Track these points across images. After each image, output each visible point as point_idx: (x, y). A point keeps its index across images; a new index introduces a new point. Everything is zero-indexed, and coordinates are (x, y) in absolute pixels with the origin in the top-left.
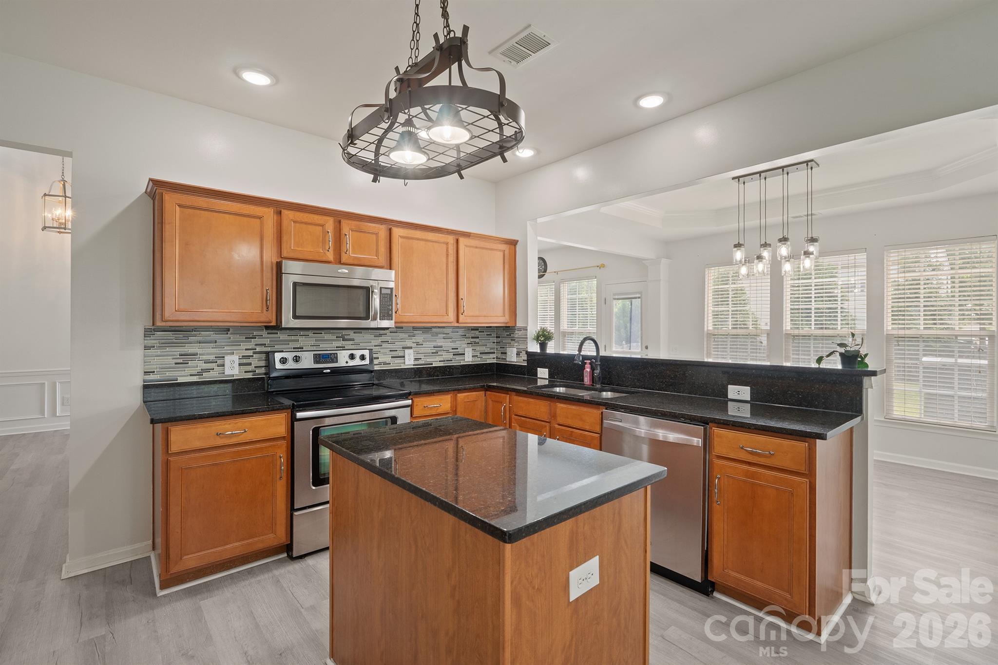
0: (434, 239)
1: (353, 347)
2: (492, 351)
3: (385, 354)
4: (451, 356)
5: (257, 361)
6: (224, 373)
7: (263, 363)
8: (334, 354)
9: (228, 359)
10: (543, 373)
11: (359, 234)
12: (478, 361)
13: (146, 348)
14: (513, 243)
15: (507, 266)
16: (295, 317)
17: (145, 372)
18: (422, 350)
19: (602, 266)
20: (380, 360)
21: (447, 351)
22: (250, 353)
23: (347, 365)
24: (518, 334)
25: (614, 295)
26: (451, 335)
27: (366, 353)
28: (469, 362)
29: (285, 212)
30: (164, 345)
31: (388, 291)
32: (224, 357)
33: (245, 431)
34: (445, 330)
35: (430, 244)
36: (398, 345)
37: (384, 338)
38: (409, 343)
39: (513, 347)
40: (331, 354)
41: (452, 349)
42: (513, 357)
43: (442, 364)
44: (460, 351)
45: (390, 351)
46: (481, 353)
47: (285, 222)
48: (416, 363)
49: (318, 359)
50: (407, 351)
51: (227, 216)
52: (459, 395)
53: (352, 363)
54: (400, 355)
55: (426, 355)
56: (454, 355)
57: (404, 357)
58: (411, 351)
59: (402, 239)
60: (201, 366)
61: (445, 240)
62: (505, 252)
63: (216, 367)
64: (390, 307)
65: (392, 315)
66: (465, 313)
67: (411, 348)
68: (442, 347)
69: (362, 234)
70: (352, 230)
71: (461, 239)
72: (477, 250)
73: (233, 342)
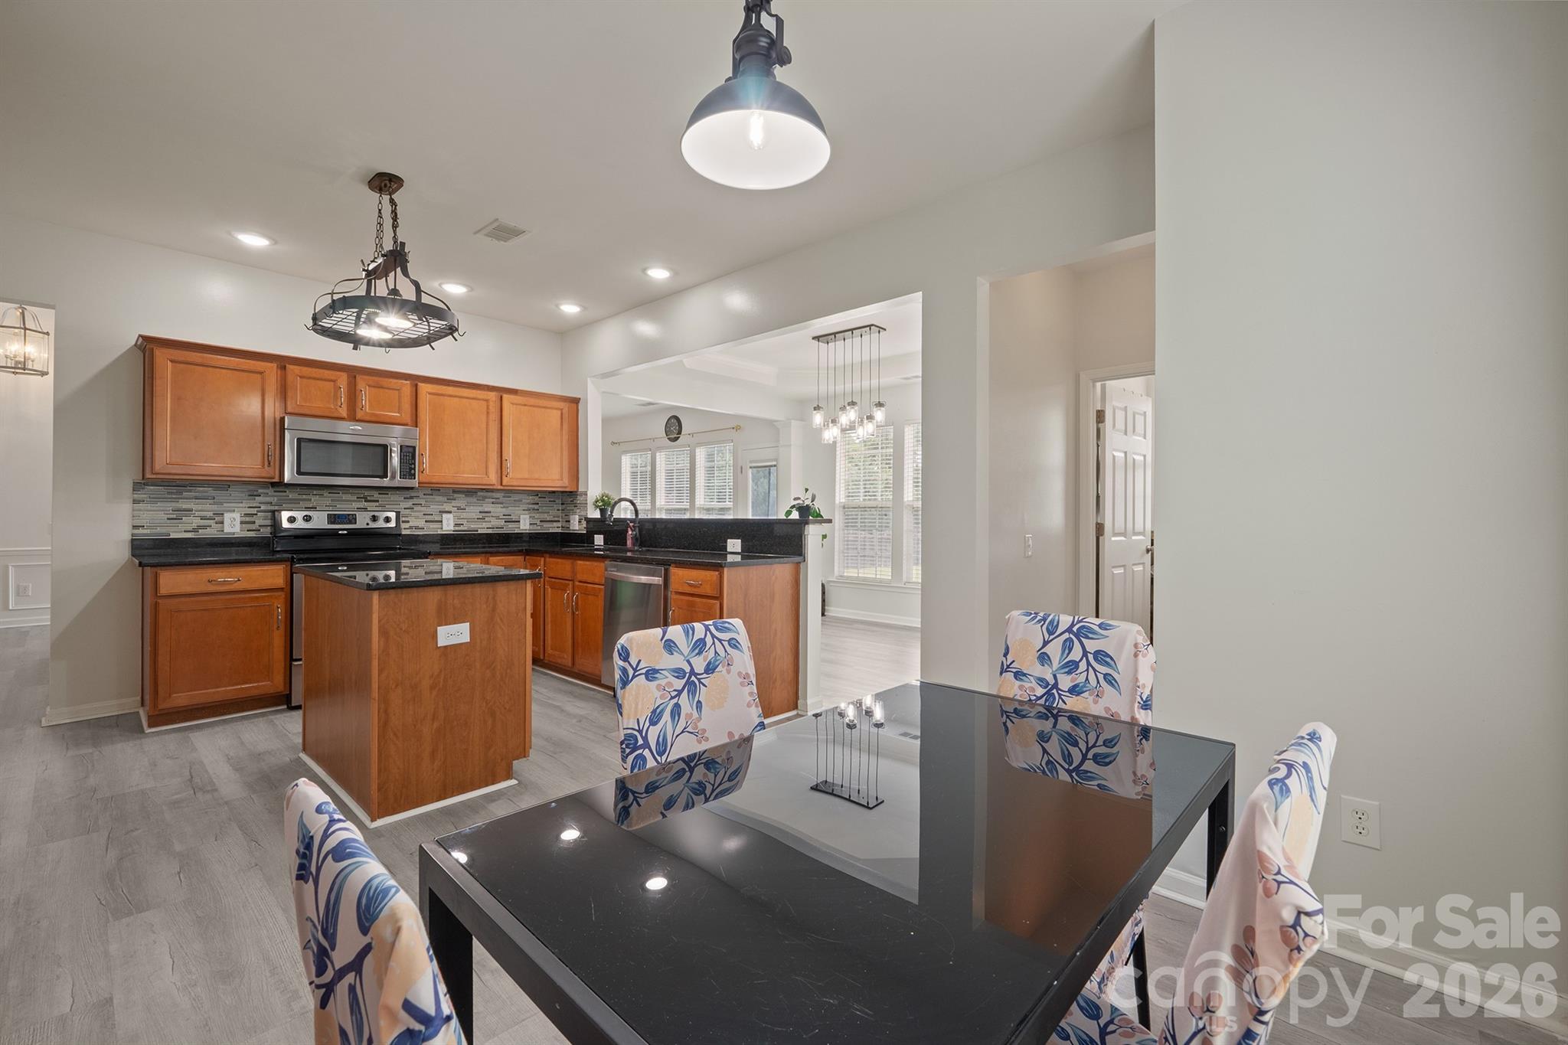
0: (471, 396)
1: (377, 509)
2: (556, 519)
3: (417, 517)
4: (502, 523)
5: (261, 520)
6: (223, 531)
7: (268, 522)
8: (353, 515)
9: (227, 516)
10: (599, 540)
11: (376, 390)
12: (538, 529)
13: (135, 502)
14: (576, 401)
15: (565, 426)
16: (299, 473)
17: (134, 526)
18: (464, 515)
19: (737, 428)
20: (411, 524)
21: (498, 518)
22: (254, 511)
23: (368, 527)
24: (580, 499)
25: (751, 462)
26: (502, 499)
27: (392, 515)
28: (526, 530)
29: (289, 367)
30: (154, 500)
31: (410, 449)
32: (223, 514)
33: (239, 580)
34: (495, 495)
35: (465, 400)
36: (434, 508)
37: (415, 501)
38: (447, 507)
39: (575, 513)
40: (349, 515)
41: (504, 515)
42: (576, 526)
43: (490, 531)
44: (514, 518)
45: (424, 514)
46: (541, 521)
47: (290, 378)
48: (457, 528)
49: (332, 519)
50: (444, 515)
51: (223, 370)
53: (373, 525)
54: (436, 520)
55: (469, 520)
56: (505, 522)
57: (441, 522)
58: (450, 516)
59: (431, 396)
60: (197, 522)
61: (485, 397)
62: (564, 411)
63: (213, 525)
64: (413, 466)
65: (415, 474)
66: (511, 475)
67: (450, 512)
68: (490, 512)
69: (381, 390)
70: (369, 386)
71: (505, 396)
72: (526, 408)
73: (234, 499)
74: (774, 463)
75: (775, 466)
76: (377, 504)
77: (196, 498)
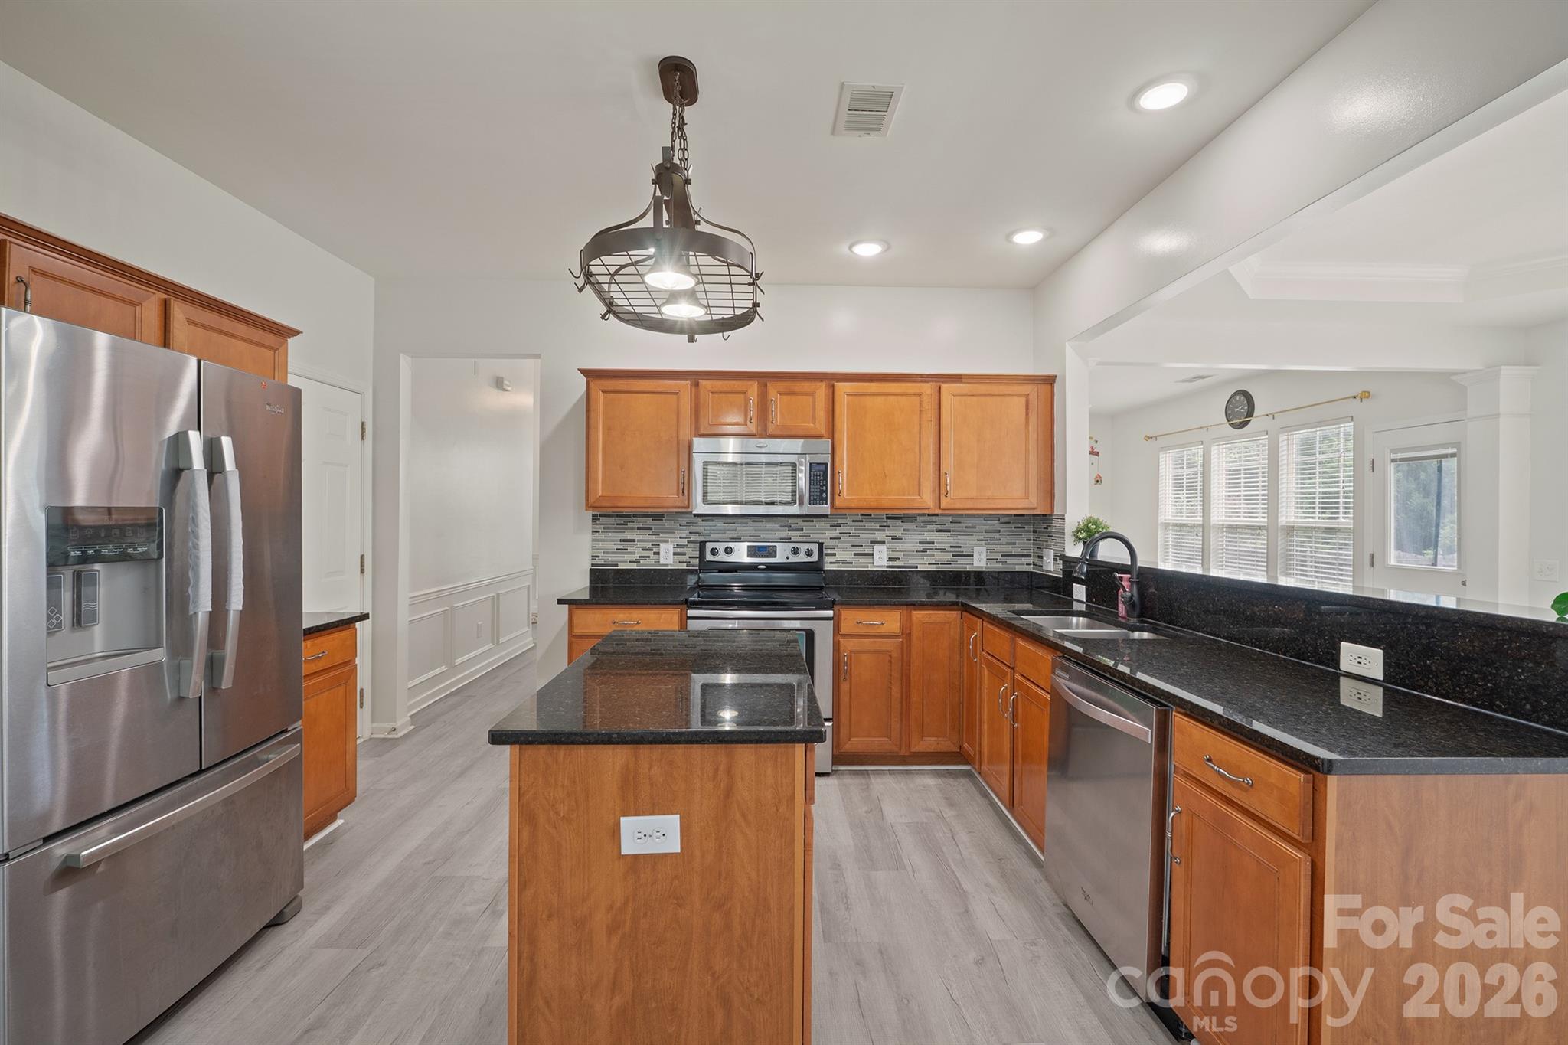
0: (899, 391)
1: (801, 539)
2: (1025, 552)
3: (845, 550)
4: (949, 557)
5: (692, 551)
6: (659, 562)
7: (697, 554)
8: (773, 546)
9: (663, 546)
10: (1079, 592)
11: (789, 397)
12: (997, 567)
13: (595, 532)
14: (1050, 380)
15: (1033, 419)
16: (705, 501)
17: (592, 557)
18: (899, 546)
19: (1364, 396)
20: (838, 557)
21: (943, 550)
22: (685, 541)
23: (788, 561)
24: (1056, 525)
25: (1394, 451)
26: (948, 525)
27: (815, 548)
28: (982, 567)
29: (702, 382)
30: (607, 529)
31: (822, 468)
32: (659, 545)
33: (638, 623)
34: (938, 519)
35: (892, 398)
36: (864, 538)
37: (843, 529)
38: (879, 536)
39: (1049, 546)
40: (769, 547)
41: (951, 547)
42: (1051, 567)
43: (933, 568)
44: (965, 550)
45: (853, 546)
46: (1002, 556)
47: (702, 393)
48: (891, 564)
49: (753, 552)
50: (877, 547)
51: (645, 395)
52: (914, 612)
53: (793, 559)
54: (866, 552)
55: (907, 554)
56: (953, 556)
57: (872, 554)
58: (883, 548)
59: (850, 397)
60: (639, 553)
61: (917, 391)
62: (1031, 397)
63: (652, 555)
64: (824, 488)
65: (827, 497)
66: (952, 494)
67: (883, 543)
68: (933, 543)
69: (794, 397)
70: (780, 394)
71: (944, 386)
72: (975, 399)
73: (667, 529)
74: (1454, 451)
75: (1453, 455)
76: (801, 533)
77: (639, 528)
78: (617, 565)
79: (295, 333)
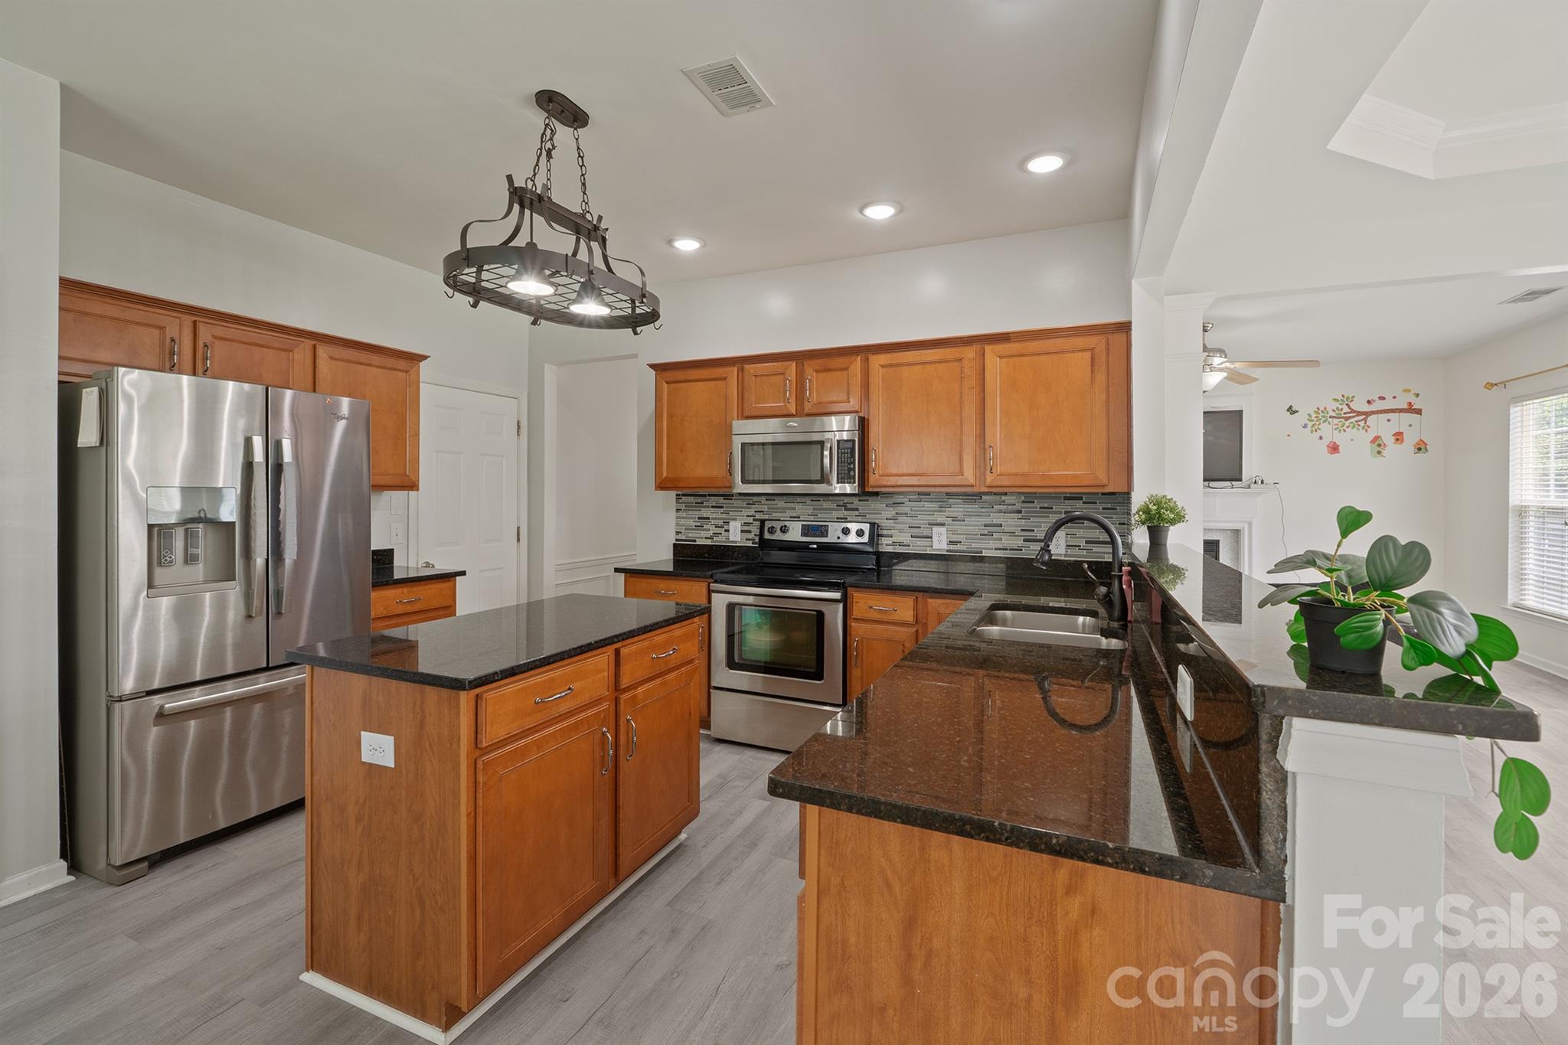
0: (939, 358)
1: (854, 519)
3: (901, 531)
4: (1020, 543)
5: (755, 529)
6: (729, 539)
8: (826, 526)
9: (732, 523)
11: (825, 374)
12: (1078, 555)
13: (678, 510)
14: (1124, 329)
15: (1100, 378)
16: (744, 481)
17: (676, 533)
18: (962, 529)
20: (894, 539)
21: (1012, 534)
22: (749, 520)
23: (837, 541)
26: (1020, 507)
27: (866, 527)
28: (1059, 555)
29: (748, 367)
30: (689, 507)
31: (850, 445)
32: (729, 523)
33: (675, 594)
34: (1007, 499)
35: (930, 367)
36: (922, 520)
37: (901, 509)
38: (940, 518)
40: (822, 526)
41: (1022, 530)
43: (999, 554)
44: (1038, 535)
45: (909, 527)
47: (748, 377)
48: (952, 547)
49: (806, 531)
50: (935, 529)
53: (842, 539)
54: (924, 534)
55: (969, 537)
56: (1025, 540)
57: (931, 537)
58: (943, 530)
59: (885, 369)
60: (713, 530)
61: (958, 356)
62: (1097, 351)
63: (723, 532)
64: (852, 466)
65: (855, 475)
66: (998, 470)
67: (943, 525)
68: (1000, 526)
69: (829, 374)
70: (816, 372)
71: (988, 349)
72: (1026, 359)
73: (736, 507)
76: (857, 513)
77: (713, 507)
78: (695, 541)
79: (425, 357)
